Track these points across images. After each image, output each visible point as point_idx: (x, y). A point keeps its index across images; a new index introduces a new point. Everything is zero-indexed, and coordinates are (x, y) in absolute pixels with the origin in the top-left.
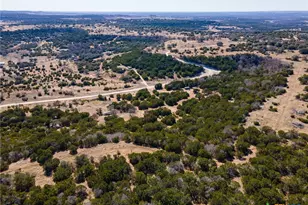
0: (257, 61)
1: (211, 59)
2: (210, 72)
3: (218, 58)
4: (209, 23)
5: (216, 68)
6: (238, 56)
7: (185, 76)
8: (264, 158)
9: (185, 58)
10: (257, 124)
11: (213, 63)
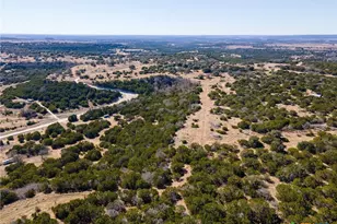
0: (170, 82)
1: (126, 83)
2: (127, 97)
3: (133, 82)
4: (116, 46)
5: (133, 92)
6: (152, 78)
7: (101, 103)
8: (198, 174)
9: (98, 84)
10: (185, 142)
11: (130, 86)
